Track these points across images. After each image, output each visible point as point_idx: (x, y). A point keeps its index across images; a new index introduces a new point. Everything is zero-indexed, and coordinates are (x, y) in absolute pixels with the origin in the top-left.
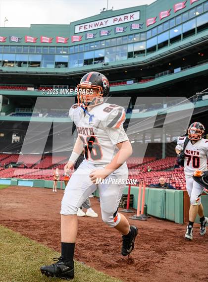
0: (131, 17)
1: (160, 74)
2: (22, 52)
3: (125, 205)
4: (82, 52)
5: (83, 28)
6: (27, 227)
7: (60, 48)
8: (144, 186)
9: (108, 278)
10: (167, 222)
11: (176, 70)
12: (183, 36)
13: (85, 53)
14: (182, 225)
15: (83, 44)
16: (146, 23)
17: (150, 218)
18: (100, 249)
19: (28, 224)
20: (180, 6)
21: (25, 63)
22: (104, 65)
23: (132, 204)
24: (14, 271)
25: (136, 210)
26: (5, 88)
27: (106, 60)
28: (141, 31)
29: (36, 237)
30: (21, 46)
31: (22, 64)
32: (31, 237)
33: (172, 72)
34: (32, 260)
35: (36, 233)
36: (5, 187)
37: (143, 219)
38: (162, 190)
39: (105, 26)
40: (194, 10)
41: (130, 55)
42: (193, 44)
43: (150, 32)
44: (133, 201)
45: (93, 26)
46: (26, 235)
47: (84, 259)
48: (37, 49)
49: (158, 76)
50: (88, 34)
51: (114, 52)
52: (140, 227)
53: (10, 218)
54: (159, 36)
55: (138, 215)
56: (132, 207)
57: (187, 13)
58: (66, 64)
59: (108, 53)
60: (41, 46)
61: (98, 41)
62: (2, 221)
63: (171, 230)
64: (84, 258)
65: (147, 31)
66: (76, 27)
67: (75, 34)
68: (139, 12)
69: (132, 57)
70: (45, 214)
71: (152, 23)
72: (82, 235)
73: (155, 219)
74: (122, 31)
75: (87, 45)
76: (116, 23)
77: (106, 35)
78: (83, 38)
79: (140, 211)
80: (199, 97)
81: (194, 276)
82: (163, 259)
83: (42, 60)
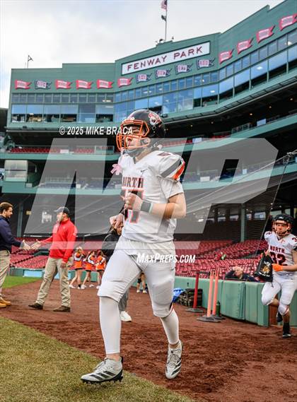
0: (198, 50)
1: (237, 128)
2: (52, 102)
3: (192, 303)
4: (133, 100)
5: (133, 67)
6: (64, 330)
7: (102, 96)
8: (217, 277)
9: (170, 393)
10: (248, 325)
11: (259, 123)
12: (270, 76)
13: (136, 102)
14: (268, 328)
15: (132, 89)
16: (218, 57)
17: (224, 319)
18: (159, 359)
19: (66, 327)
20: (266, 33)
21: (57, 116)
22: (162, 117)
23: (201, 301)
24: (49, 385)
25: (207, 309)
26: (31, 151)
27: (165, 111)
28: (212, 69)
29: (76, 342)
30: (51, 94)
31: (53, 117)
32: (71, 343)
33: (254, 125)
34: (72, 371)
35: (76, 337)
36: (34, 280)
37: (215, 320)
38: (240, 282)
39: (162, 63)
40: (284, 39)
41: (197, 103)
42: (283, 86)
43: (224, 71)
44: (201, 298)
45: (147, 64)
46: (64, 341)
47: (138, 371)
48: (72, 98)
49: (235, 131)
50: (140, 75)
51: (175, 100)
52: (211, 331)
53: (42, 319)
54: (236, 76)
55: (209, 315)
56: (201, 305)
57: (275, 44)
58: (110, 117)
59: (167, 101)
60: (76, 94)
61: (153, 85)
62: (32, 322)
63: (252, 334)
64: (138, 369)
65: (220, 69)
66: (124, 65)
67: (122, 75)
68: (208, 44)
69: (200, 105)
70: (86, 314)
71: (227, 58)
72: (136, 340)
73: (231, 321)
74: (185, 71)
75: (138, 90)
76: (178, 59)
77: (165, 76)
78: (133, 81)
79: (212, 311)
80: (290, 158)
81: (282, 392)
82: (241, 371)
83: (79, 112)
